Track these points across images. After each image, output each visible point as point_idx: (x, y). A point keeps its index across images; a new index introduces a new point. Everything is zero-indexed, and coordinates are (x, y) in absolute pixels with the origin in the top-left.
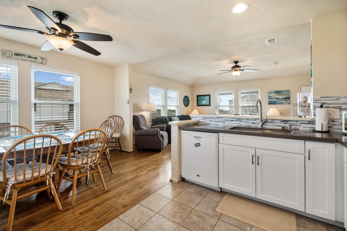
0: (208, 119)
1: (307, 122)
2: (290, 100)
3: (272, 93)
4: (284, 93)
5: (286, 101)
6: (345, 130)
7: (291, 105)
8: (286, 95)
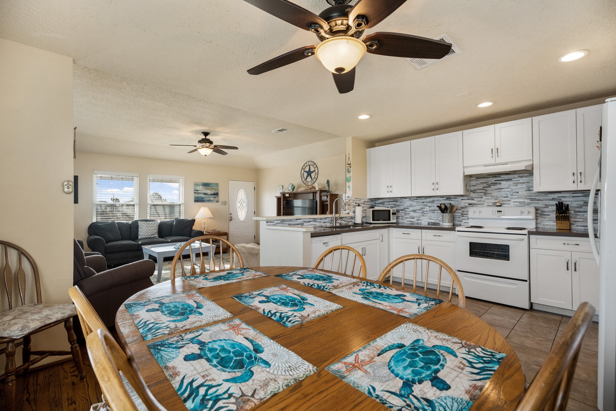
0: (286, 223)
1: (350, 218)
2: (218, 197)
3: (199, 186)
4: (212, 187)
5: (215, 198)
6: (373, 221)
7: (220, 203)
8: (215, 190)
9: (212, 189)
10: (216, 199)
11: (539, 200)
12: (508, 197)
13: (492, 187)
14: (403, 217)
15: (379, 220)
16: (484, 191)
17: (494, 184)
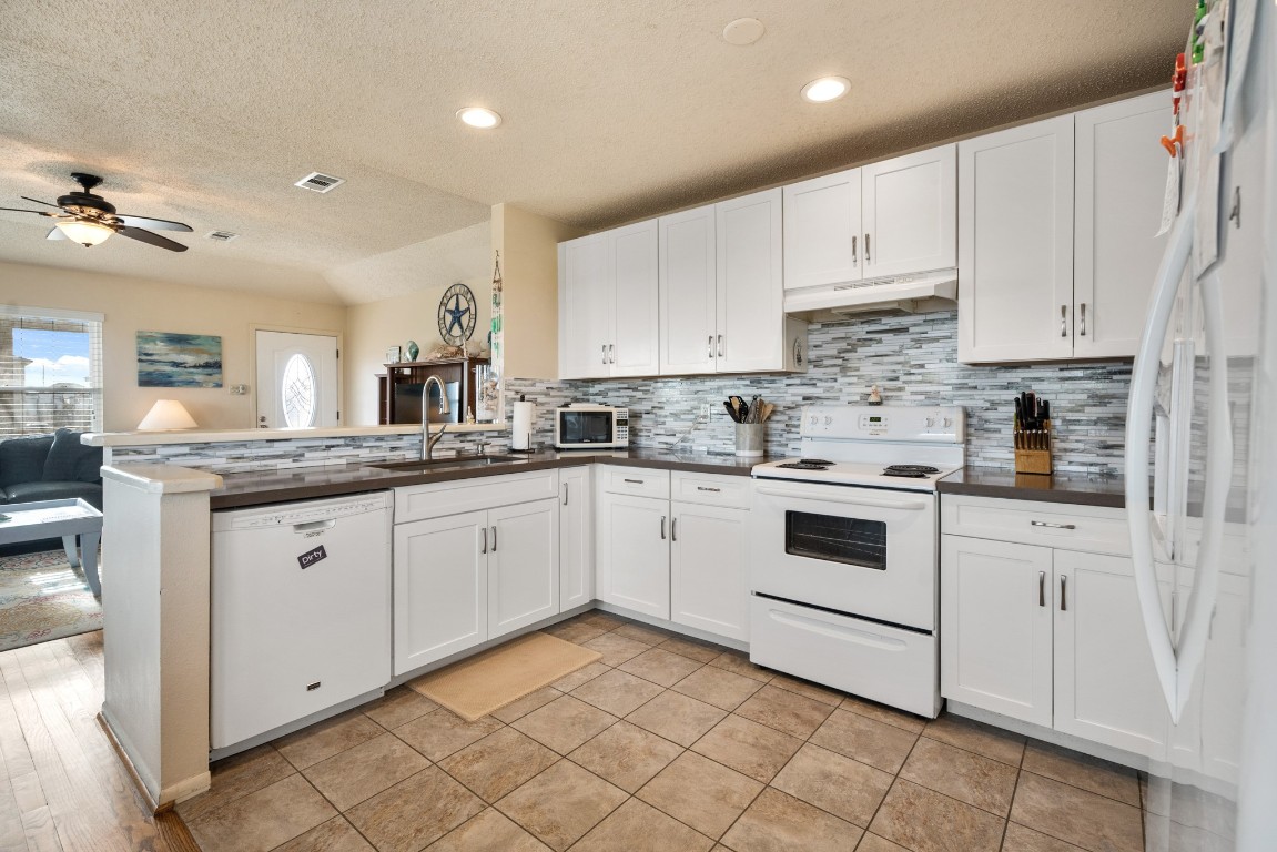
2: (221, 373)
3: (154, 341)
4: (201, 347)
5: (210, 375)
6: (562, 442)
7: (226, 390)
8: (210, 354)
9: (199, 352)
10: (216, 378)
11: (976, 388)
12: (897, 379)
13: (859, 350)
14: (649, 431)
15: (581, 441)
16: (840, 362)
17: (865, 342)
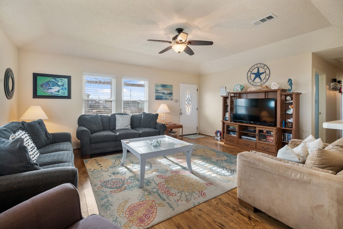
3: (159, 87)
4: (168, 88)
7: (173, 101)
8: (170, 90)
9: (168, 90)
10: (171, 97)
